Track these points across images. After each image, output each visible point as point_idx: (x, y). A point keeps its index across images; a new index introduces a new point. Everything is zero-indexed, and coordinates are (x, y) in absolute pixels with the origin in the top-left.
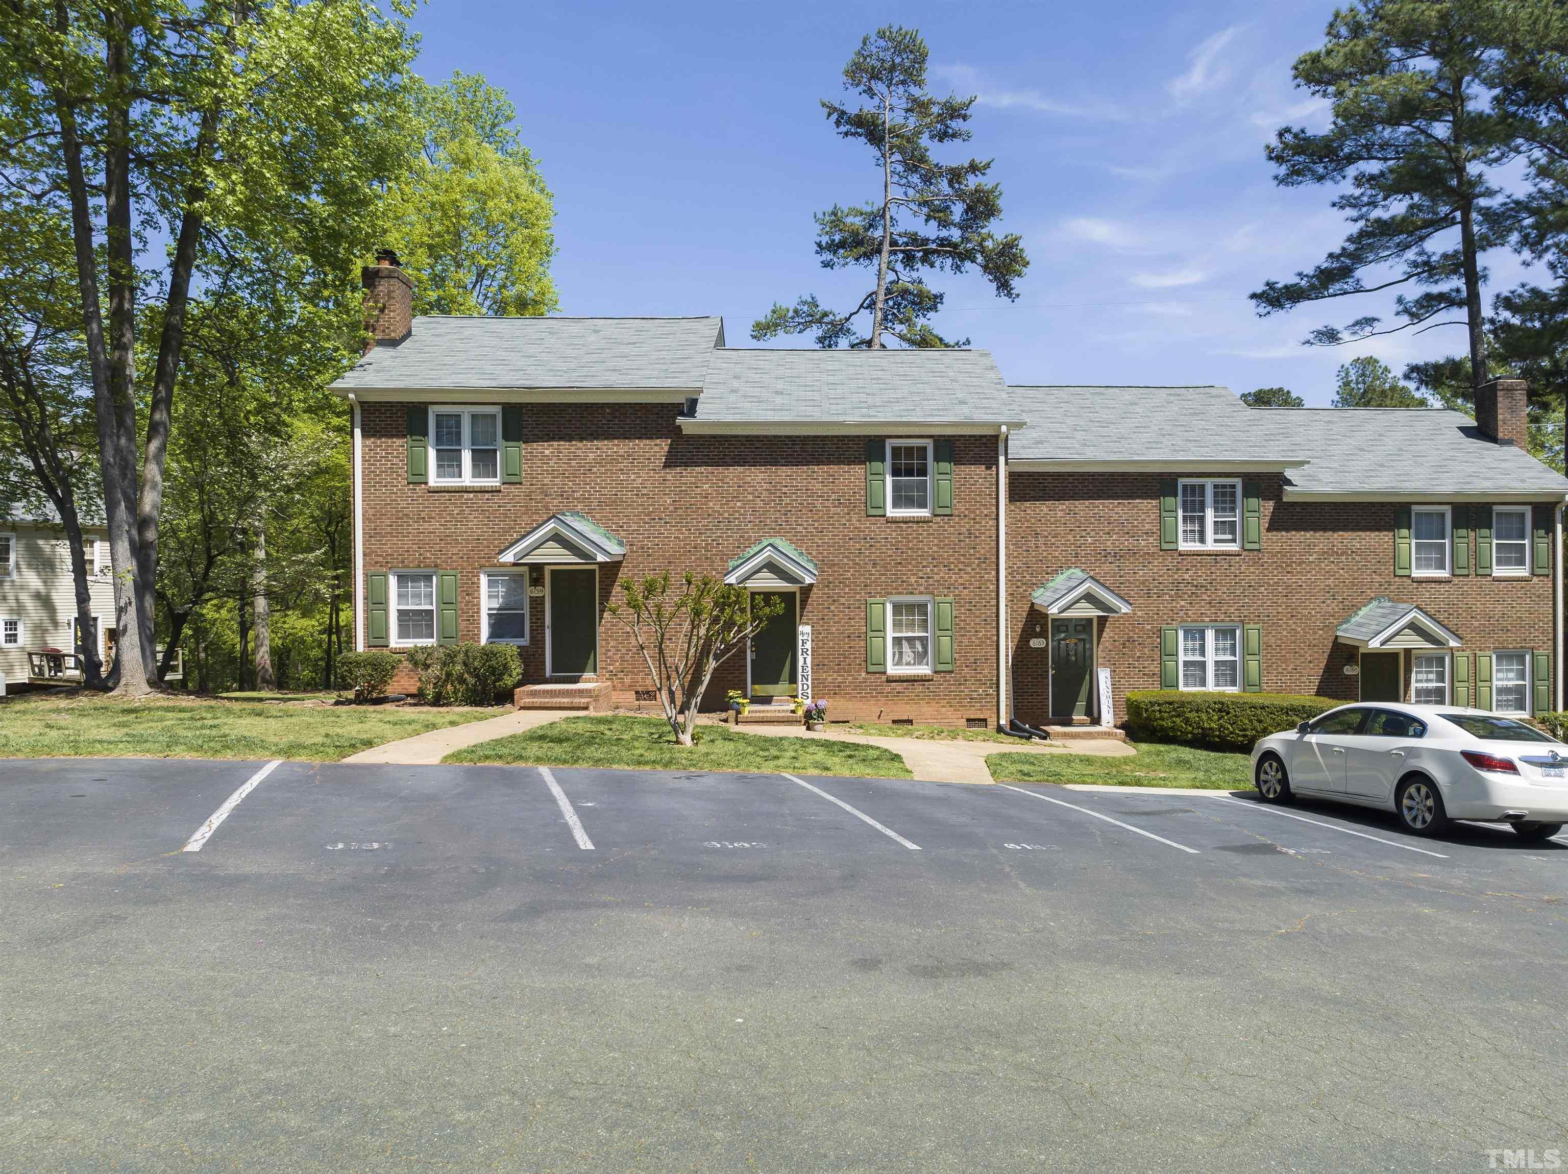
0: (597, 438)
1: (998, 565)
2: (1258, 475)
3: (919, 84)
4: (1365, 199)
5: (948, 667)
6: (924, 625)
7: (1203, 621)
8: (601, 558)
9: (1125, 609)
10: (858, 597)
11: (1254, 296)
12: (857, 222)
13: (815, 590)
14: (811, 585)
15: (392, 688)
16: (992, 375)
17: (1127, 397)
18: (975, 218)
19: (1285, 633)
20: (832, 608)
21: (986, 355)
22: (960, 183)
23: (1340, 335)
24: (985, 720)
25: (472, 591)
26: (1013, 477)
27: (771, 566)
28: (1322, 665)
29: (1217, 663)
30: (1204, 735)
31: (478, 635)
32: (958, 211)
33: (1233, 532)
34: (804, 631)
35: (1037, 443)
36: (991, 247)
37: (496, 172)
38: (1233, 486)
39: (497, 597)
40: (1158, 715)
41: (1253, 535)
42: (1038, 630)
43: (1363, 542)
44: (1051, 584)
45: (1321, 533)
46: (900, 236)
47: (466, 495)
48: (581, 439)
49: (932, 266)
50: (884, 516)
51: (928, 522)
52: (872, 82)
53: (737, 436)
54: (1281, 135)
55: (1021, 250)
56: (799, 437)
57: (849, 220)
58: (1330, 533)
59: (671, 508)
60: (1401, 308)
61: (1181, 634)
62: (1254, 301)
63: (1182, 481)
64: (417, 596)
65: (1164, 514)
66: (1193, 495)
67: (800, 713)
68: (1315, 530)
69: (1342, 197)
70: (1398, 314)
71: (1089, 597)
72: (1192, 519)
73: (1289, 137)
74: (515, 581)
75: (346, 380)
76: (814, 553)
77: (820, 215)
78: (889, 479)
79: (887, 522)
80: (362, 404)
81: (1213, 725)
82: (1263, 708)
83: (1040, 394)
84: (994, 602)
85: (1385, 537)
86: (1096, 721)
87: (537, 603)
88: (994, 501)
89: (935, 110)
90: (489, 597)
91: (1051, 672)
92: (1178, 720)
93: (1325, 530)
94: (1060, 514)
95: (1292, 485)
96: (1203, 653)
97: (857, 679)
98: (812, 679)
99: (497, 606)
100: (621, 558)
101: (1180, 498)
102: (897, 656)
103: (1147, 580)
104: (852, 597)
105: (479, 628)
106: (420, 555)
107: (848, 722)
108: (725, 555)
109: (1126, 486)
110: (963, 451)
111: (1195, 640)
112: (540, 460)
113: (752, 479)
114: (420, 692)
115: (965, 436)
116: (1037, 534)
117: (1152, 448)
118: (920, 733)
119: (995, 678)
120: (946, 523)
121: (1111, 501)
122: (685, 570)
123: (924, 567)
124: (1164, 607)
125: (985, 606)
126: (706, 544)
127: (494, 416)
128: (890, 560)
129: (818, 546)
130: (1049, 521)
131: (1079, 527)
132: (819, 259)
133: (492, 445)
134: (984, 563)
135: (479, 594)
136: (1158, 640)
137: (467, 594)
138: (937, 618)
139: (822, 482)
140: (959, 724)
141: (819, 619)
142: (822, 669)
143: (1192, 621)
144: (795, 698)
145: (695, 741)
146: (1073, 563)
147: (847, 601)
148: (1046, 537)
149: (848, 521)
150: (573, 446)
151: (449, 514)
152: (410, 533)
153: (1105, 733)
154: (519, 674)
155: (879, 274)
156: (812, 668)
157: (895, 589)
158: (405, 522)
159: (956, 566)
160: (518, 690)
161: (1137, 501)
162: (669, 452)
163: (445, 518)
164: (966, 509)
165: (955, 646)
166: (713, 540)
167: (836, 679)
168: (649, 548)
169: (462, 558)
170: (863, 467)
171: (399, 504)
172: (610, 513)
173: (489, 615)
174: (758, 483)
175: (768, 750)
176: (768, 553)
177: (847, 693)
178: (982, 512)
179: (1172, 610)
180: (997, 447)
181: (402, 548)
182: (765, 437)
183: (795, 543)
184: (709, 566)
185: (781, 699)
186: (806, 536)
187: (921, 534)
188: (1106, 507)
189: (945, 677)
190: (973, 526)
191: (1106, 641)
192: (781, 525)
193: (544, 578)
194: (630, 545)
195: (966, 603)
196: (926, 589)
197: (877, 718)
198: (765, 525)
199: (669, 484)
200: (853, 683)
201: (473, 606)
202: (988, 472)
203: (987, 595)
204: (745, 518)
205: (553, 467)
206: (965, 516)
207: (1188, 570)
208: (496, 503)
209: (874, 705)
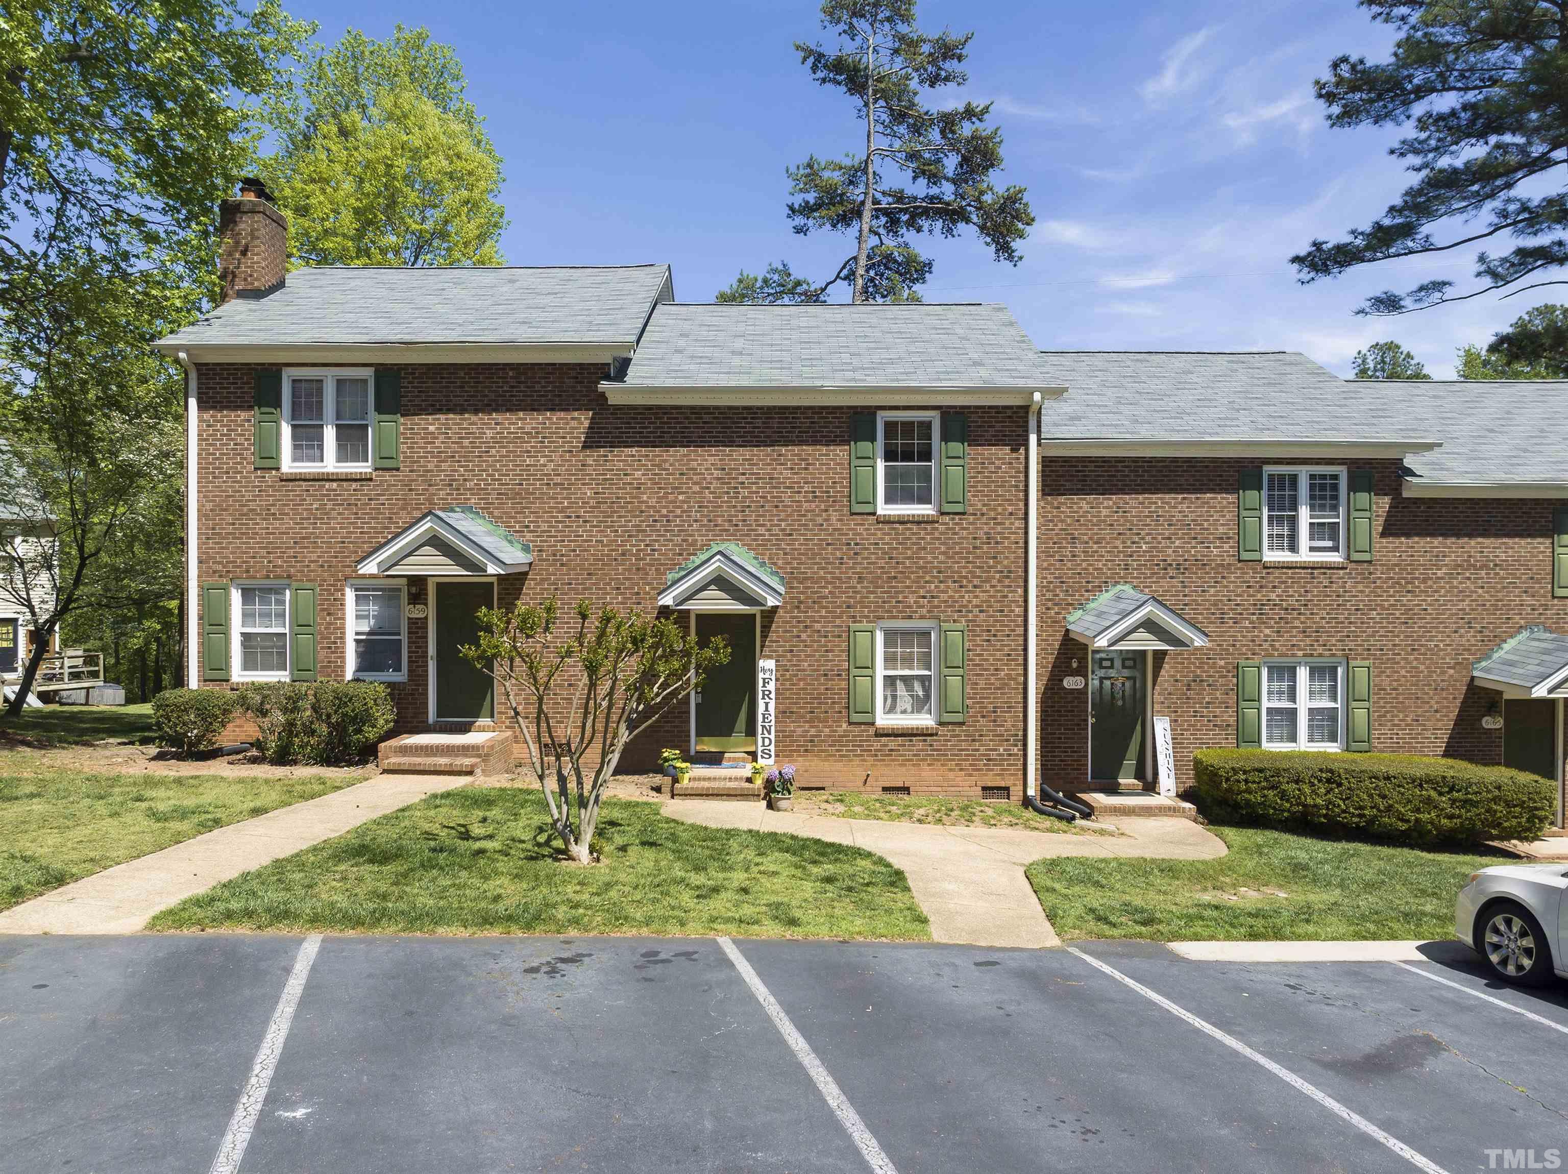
0: (496, 410)
1: (1026, 581)
2: (1369, 462)
3: (906, 19)
4: (1433, 143)
5: (959, 718)
6: (926, 660)
7: (1293, 655)
8: (492, 569)
9: (1199, 641)
10: (838, 622)
11: (1296, 259)
12: (835, 177)
13: (781, 612)
14: (775, 609)
15: (227, 737)
16: (1012, 331)
17: (1177, 364)
18: (972, 171)
19: (1403, 672)
20: (804, 636)
21: (1000, 309)
22: (953, 132)
23: (1402, 303)
24: (1007, 789)
25: (335, 609)
26: (1047, 463)
27: (721, 582)
28: (1454, 715)
29: (1311, 711)
30: (1304, 814)
31: (342, 667)
32: (951, 163)
33: (1334, 537)
34: (766, 665)
35: (1072, 419)
36: (990, 202)
37: (434, 127)
38: (1335, 477)
39: (367, 617)
40: (1243, 786)
41: (1362, 541)
42: (1075, 665)
43: (1510, 552)
44: (1092, 605)
45: (1453, 540)
46: (884, 193)
47: (327, 485)
48: (476, 412)
49: (919, 230)
50: (874, 514)
51: (934, 522)
52: (854, 20)
53: (679, 407)
54: (1335, 66)
55: (1026, 205)
56: (761, 408)
57: (826, 174)
58: (1466, 540)
59: (592, 502)
60: (1483, 268)
61: (1265, 672)
62: (1296, 266)
63: (1268, 469)
64: (265, 615)
65: (1244, 513)
66: (1282, 488)
67: (759, 782)
68: (1445, 535)
69: (1404, 142)
70: (1479, 274)
71: (1149, 625)
72: (1280, 520)
73: (1344, 68)
74: (390, 598)
75: (179, 335)
76: (780, 562)
77: (793, 169)
78: (881, 465)
79: (878, 523)
80: (198, 366)
81: (1319, 801)
82: (1387, 778)
83: (1066, 360)
84: (1020, 631)
85: (1541, 545)
86: (1151, 787)
87: (417, 627)
88: (1021, 495)
89: (926, 48)
90: (358, 617)
91: (1091, 720)
92: (1271, 793)
93: (1458, 535)
94: (1105, 512)
95: (1414, 475)
96: (1292, 697)
97: (836, 731)
98: (776, 731)
99: (367, 629)
100: (526, 569)
101: (1265, 493)
102: (889, 701)
103: (1221, 601)
104: (829, 622)
105: (343, 658)
106: (269, 562)
107: (823, 789)
108: (661, 565)
109: (1194, 476)
110: (980, 427)
111: (1282, 680)
112: (423, 438)
113: (699, 465)
114: (259, 745)
115: (983, 407)
116: (1074, 538)
117: (1226, 426)
118: (922, 811)
119: (1021, 733)
120: (957, 524)
121: (1173, 496)
122: (609, 584)
123: (927, 582)
124: (1243, 636)
125: (1008, 636)
126: (637, 550)
127: (365, 381)
128: (882, 573)
129: (785, 554)
130: (1091, 521)
131: (1130, 529)
132: (791, 223)
133: (363, 419)
134: (1008, 577)
135: (344, 614)
136: (1235, 680)
137: (329, 614)
138: (944, 650)
139: (792, 469)
140: (972, 794)
141: (786, 651)
142: (789, 717)
143: (1280, 656)
144: (754, 756)
145: (595, 855)
146: (1121, 578)
147: (823, 627)
148: (1087, 543)
149: (826, 520)
150: (465, 419)
151: (306, 510)
152: (257, 534)
153: (1170, 808)
154: (387, 721)
155: (859, 239)
156: (776, 717)
157: (887, 612)
158: (251, 519)
159: (971, 582)
160: (383, 745)
161: (1208, 495)
162: (589, 428)
163: (302, 514)
164: (984, 505)
165: (968, 690)
166: (647, 545)
167: (808, 731)
168: (562, 555)
169: (322, 566)
170: (847, 447)
171: (243, 496)
172: (513, 508)
173: (356, 641)
174: (706, 469)
175: (705, 869)
176: (718, 564)
177: (822, 751)
178: (1005, 510)
179: (1253, 641)
180: (1027, 422)
181: (246, 553)
182: (717, 408)
183: (754, 550)
184: (642, 579)
185: (734, 759)
186: (769, 540)
187: (923, 539)
188: (1166, 503)
189: (954, 731)
190: (993, 528)
191: (1165, 681)
192: (737, 525)
193: (426, 594)
194: (540, 551)
195: (983, 631)
196: (929, 612)
197: (861, 784)
198: (716, 525)
199: (589, 470)
200: (830, 736)
201: (335, 629)
202: (1014, 455)
203: (1011, 621)
204: (689, 516)
205: (440, 447)
206: (983, 514)
207: (1274, 587)
208: (366, 495)
209: (858, 766)
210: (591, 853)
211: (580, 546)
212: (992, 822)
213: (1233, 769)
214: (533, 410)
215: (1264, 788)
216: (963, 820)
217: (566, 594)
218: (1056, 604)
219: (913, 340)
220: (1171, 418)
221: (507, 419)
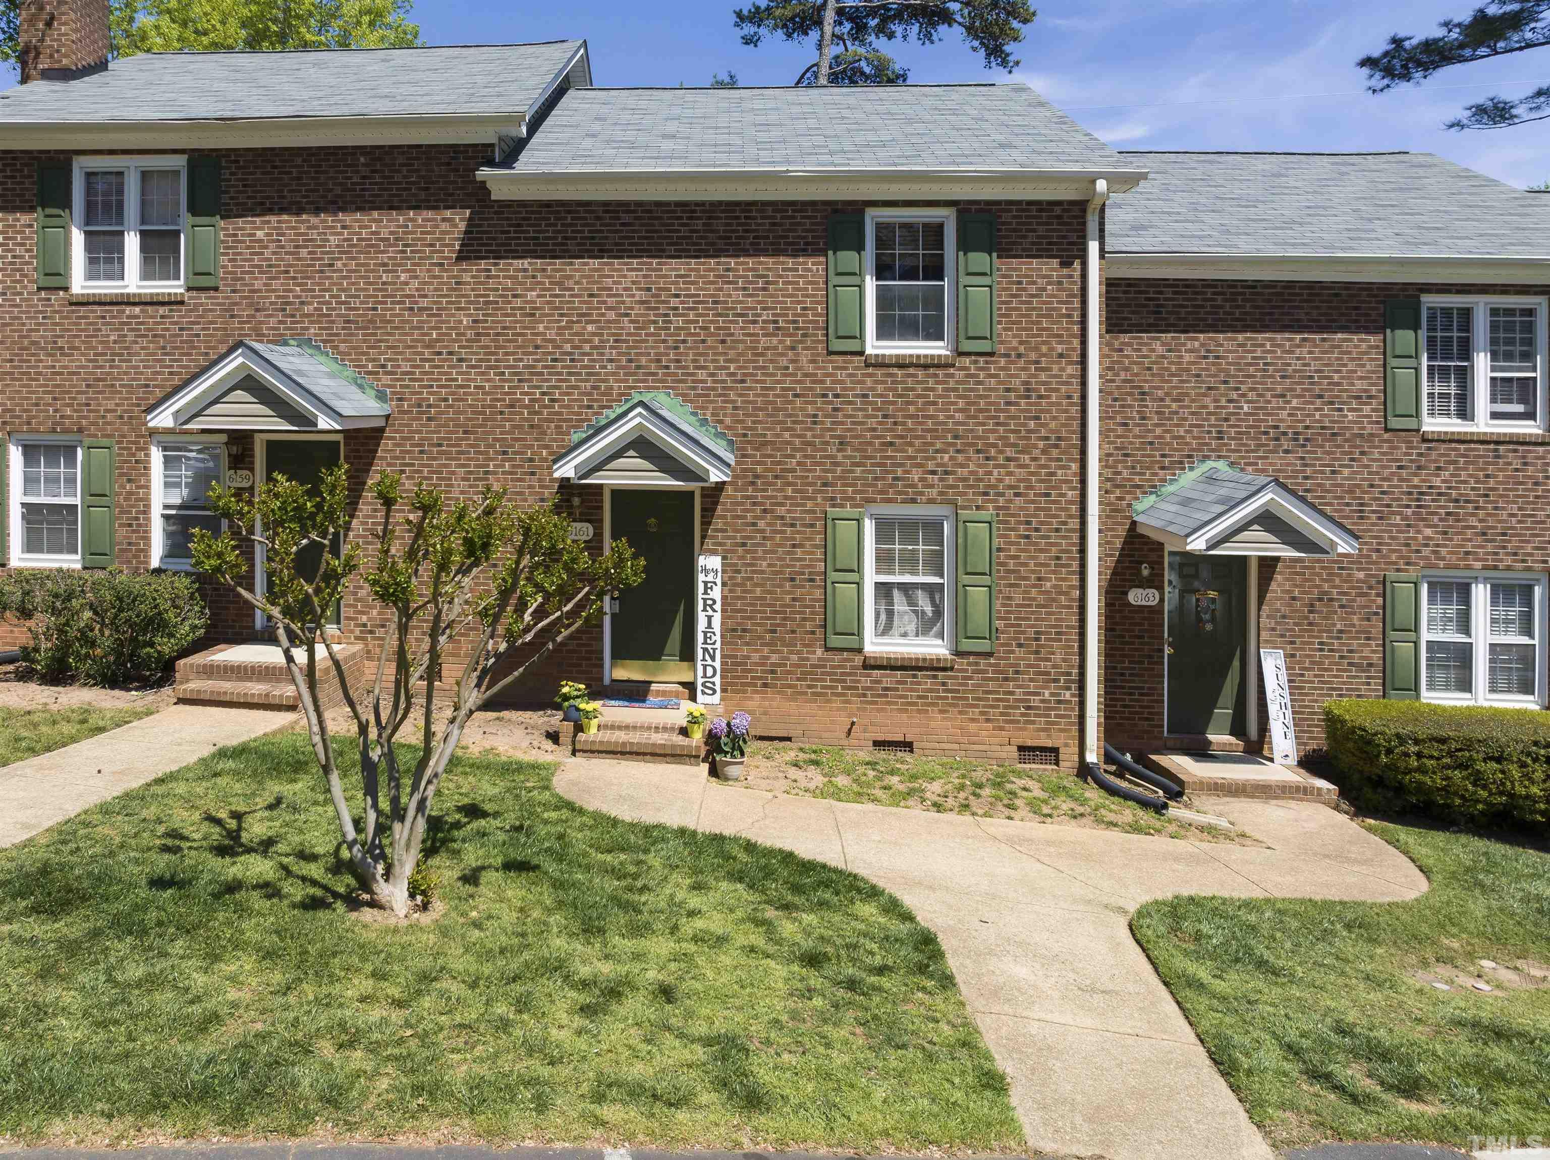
0: (343, 209)
1: (1083, 452)
5: (984, 646)
6: (935, 565)
7: (1467, 567)
8: (325, 423)
9: (1345, 546)
10: (809, 505)
13: (729, 490)
14: (720, 486)
20: (762, 524)
23: (1514, 111)
24: (1055, 751)
25: (137, 474)
26: (1111, 285)
27: (643, 446)
29: (1493, 648)
31: (147, 552)
33: (1529, 398)
38: (1530, 312)
39: (178, 485)
40: (1413, 762)
42: (1146, 572)
44: (1169, 489)
47: (128, 310)
48: (317, 211)
49: (891, 36)
50: (862, 353)
51: (947, 366)
53: (588, 203)
56: (702, 204)
59: (470, 334)
61: (1424, 589)
62: (1366, 71)
63: (1428, 300)
64: (52, 480)
65: (1393, 362)
66: (1449, 326)
67: (698, 736)
71: (1268, 520)
72: (1444, 373)
74: (206, 460)
76: (728, 420)
78: (870, 285)
79: (867, 365)
81: (1535, 790)
84: (1075, 523)
86: (1259, 750)
88: (1076, 328)
90: (167, 485)
91: (1167, 650)
92: (1457, 775)
94: (1187, 357)
96: (1465, 625)
97: (808, 659)
98: (723, 657)
99: (178, 501)
100: (381, 423)
101: (1423, 334)
102: (883, 617)
103: (1358, 486)
104: (798, 505)
105: (147, 539)
106: (56, 411)
107: (789, 739)
108: (565, 420)
109: (1318, 308)
110: (1015, 230)
111: (1450, 602)
112: (248, 248)
113: (614, 283)
114: (26, 654)
115: (1019, 202)
116: (1143, 394)
117: (1361, 239)
118: (936, 787)
119: (1075, 671)
120: (982, 369)
121: (1287, 335)
122: (493, 446)
123: (937, 451)
124: (1392, 538)
125: (1057, 530)
126: (531, 400)
127: (176, 173)
128: (872, 437)
129: (736, 408)
130: (1167, 369)
131: (1225, 382)
132: (739, 33)
133: (173, 223)
134: (1056, 446)
135: (149, 481)
136: (1380, 601)
137: (129, 481)
138: (962, 549)
139: (744, 289)
140: (1004, 755)
141: (737, 545)
142: (740, 637)
143: (1447, 567)
144: (690, 688)
145: (419, 898)
146: (1213, 450)
147: (789, 511)
148: (1162, 400)
149: (792, 361)
150: (303, 222)
151: (102, 342)
152: (40, 374)
153: (1298, 789)
154: (194, 628)
155: (820, 46)
156: (722, 636)
157: (881, 492)
158: (33, 355)
159: (1001, 452)
160: (182, 662)
161: (1339, 336)
162: (466, 232)
163: (96, 348)
164: (1021, 343)
165: (997, 604)
166: (544, 394)
167: (768, 658)
168: (430, 406)
169: (121, 417)
170: (823, 259)
171: (24, 324)
172: (365, 341)
173: (163, 516)
174: (625, 289)
175: (602, 931)
176: (638, 420)
177: (790, 686)
178: (1052, 349)
179: (1408, 545)
180: (1084, 224)
181: (27, 399)
182: (639, 204)
183: (691, 401)
184: (537, 440)
185: (664, 693)
186: (714, 389)
187: (932, 389)
188: (1279, 346)
189: (977, 664)
190: (1035, 376)
191: (1277, 599)
192: (667, 367)
193: (253, 456)
194: (400, 399)
195: (1020, 523)
196: (941, 493)
197: (844, 735)
198: (638, 367)
199: (466, 289)
200: (798, 666)
201: (137, 500)
202: (1065, 271)
203: (1062, 509)
204: (602, 354)
205: (270, 259)
206: (1019, 356)
207: (1439, 468)
208: (176, 323)
209: (839, 709)
210: (412, 896)
211: (453, 394)
212: (1046, 810)
213: (1398, 736)
214: (391, 208)
215: (1448, 767)
216: (1000, 807)
217: (435, 459)
218: (1117, 486)
219: (910, 121)
220: (1277, 228)
221: (357, 221)
